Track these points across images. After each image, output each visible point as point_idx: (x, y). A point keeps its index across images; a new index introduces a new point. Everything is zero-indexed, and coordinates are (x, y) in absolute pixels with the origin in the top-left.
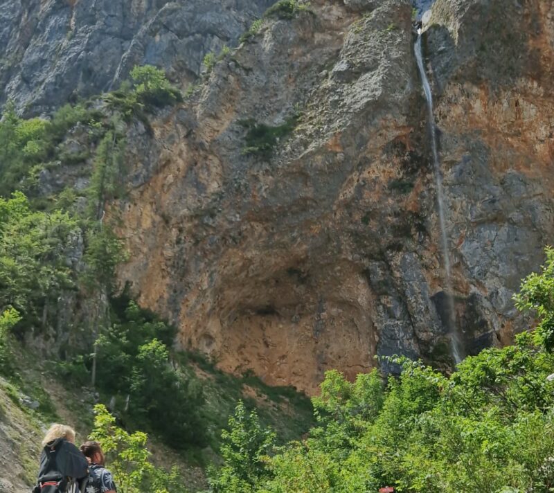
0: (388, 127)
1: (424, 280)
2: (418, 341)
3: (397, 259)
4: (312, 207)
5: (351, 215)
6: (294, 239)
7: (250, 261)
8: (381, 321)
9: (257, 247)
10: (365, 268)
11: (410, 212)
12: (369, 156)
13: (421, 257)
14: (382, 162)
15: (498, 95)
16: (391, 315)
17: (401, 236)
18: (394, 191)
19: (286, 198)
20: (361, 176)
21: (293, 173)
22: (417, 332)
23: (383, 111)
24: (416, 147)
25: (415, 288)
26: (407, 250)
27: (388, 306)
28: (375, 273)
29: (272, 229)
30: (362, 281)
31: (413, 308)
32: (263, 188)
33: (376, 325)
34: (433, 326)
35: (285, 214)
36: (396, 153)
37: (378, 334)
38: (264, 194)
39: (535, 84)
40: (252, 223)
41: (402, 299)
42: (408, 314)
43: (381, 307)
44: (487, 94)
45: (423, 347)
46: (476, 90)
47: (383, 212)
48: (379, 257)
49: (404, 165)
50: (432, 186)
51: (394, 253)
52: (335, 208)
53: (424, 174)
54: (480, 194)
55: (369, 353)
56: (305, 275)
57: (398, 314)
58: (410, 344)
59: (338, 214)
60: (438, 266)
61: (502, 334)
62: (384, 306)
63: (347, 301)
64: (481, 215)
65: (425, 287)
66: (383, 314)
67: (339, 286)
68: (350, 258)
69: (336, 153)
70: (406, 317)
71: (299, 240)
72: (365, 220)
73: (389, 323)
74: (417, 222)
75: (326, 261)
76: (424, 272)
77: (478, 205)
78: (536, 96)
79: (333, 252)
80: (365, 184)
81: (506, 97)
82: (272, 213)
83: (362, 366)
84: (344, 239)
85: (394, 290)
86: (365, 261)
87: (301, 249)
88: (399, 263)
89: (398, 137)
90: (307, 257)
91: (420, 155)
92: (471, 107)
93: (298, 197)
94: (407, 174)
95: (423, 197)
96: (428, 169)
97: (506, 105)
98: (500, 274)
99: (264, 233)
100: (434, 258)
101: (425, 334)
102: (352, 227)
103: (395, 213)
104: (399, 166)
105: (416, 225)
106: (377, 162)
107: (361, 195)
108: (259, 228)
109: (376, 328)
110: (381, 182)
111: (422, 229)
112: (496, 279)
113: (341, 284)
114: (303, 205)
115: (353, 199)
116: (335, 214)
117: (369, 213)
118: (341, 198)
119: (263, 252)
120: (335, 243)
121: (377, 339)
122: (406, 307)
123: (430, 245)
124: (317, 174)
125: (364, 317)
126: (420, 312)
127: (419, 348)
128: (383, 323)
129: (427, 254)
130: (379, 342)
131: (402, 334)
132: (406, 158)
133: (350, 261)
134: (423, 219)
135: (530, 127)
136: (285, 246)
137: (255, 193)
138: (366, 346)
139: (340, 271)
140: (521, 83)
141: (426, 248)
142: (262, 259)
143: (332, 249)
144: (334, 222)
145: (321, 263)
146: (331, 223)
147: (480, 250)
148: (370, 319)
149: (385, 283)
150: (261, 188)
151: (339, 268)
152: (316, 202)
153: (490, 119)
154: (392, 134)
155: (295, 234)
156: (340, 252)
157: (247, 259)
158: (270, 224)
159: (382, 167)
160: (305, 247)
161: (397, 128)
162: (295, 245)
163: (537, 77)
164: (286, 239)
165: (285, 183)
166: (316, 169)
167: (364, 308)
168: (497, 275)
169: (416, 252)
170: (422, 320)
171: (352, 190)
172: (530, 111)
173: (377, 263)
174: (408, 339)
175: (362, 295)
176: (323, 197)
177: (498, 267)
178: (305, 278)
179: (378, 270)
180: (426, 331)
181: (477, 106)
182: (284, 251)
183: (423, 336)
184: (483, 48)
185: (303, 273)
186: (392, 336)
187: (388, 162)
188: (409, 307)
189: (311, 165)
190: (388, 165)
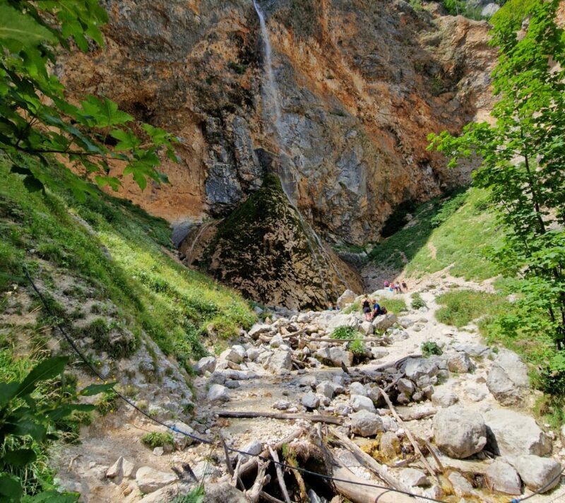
0: (234, 19)
1: (250, 137)
2: (240, 180)
3: (230, 118)
4: (168, 51)
5: (198, 73)
6: (146, 74)
7: (101, 77)
8: (212, 163)
9: (110, 66)
10: (203, 120)
11: (242, 88)
12: (218, 34)
13: (248, 122)
14: (226, 44)
15: (298, 41)
16: (219, 159)
17: (235, 103)
18: (232, 70)
19: (146, 29)
20: (210, 46)
21: (156, 9)
22: (241, 173)
23: (232, 5)
24: (250, 45)
25: (243, 141)
26: (238, 114)
27: (219, 152)
28: (210, 125)
29: (128, 55)
30: (198, 131)
31: (240, 155)
32: (125, 9)
33: (207, 164)
34: (254, 170)
35: (142, 45)
36: (236, 42)
37: (208, 172)
38: (125, 14)
39: (318, 46)
40: (109, 39)
41: (231, 148)
42: (234, 160)
43: (212, 153)
44: (292, 38)
45: (244, 186)
46: (286, 31)
47: (223, 80)
48: (216, 113)
49: (240, 55)
50: (258, 77)
51: (228, 113)
52: (186, 61)
53: (254, 67)
54: (289, 91)
55: (198, 185)
56: (150, 114)
57: (226, 159)
58: (234, 182)
59: (188, 67)
60: (259, 131)
61: (301, 185)
62: (215, 151)
63: (183, 145)
64: (290, 106)
65: (250, 142)
66: (214, 158)
67: (178, 132)
68: (192, 109)
69: (195, 15)
70: (232, 162)
71: (151, 77)
72: (209, 81)
73: (218, 164)
74: (247, 97)
75: (171, 106)
76: (249, 132)
77: (288, 99)
78: (318, 53)
79: (178, 99)
80: (212, 54)
81: (302, 44)
82: (131, 38)
83: (191, 194)
84: (190, 91)
85: (224, 141)
86: (204, 114)
87: (151, 87)
88: (231, 121)
89: (239, 31)
90: (155, 96)
91: (252, 52)
92: (282, 41)
93: (156, 34)
94: (241, 62)
95: (252, 81)
96: (256, 65)
97: (301, 50)
98: (301, 146)
99: (119, 55)
100: (257, 125)
101: (247, 176)
102: (197, 83)
103: (232, 85)
104: (237, 54)
105: (245, 99)
106: (222, 42)
107: (209, 61)
108: (115, 48)
109: (206, 167)
110: (223, 59)
111: (249, 103)
112: (298, 149)
113: (180, 130)
114: (160, 45)
115: (202, 61)
116: (186, 67)
117: (212, 77)
118: (192, 55)
119: (115, 75)
120: (182, 93)
121: (207, 175)
122: (234, 155)
123: (255, 115)
124: (176, 23)
125: (196, 159)
126: (246, 159)
127: (241, 186)
128: (213, 164)
129: (252, 121)
130: (208, 178)
131: (228, 174)
132: (242, 50)
133: (191, 112)
134: (251, 96)
135: (313, 69)
136: (136, 78)
137: (116, 10)
138: (196, 180)
139: (181, 118)
140: (311, 40)
141: (251, 116)
142: (113, 82)
143: (178, 96)
144: (184, 73)
145: (167, 106)
146: (180, 73)
147: (288, 128)
148: (201, 160)
149: (218, 135)
150: (123, 7)
151: (181, 115)
152: (171, 47)
153: (293, 54)
154: (237, 27)
155: (148, 70)
156: (185, 101)
157: (98, 74)
158: (127, 49)
159: (225, 48)
160: (155, 86)
161: (240, 24)
162: (147, 81)
163: (320, 41)
164: (139, 71)
165: (147, 15)
166: (176, 17)
167: (197, 153)
168: (299, 147)
169: (244, 117)
170: (246, 165)
171: (202, 53)
172: (314, 61)
173: (213, 118)
174: (233, 178)
175: (197, 141)
176: (178, 46)
177: (300, 141)
178: (149, 117)
179: (214, 123)
180: (248, 174)
181: (286, 42)
182: (136, 83)
183: (245, 177)
184: (294, 7)
185: (149, 111)
186: (220, 174)
187: (229, 47)
188: (237, 154)
189: (173, 12)
190: (230, 49)
